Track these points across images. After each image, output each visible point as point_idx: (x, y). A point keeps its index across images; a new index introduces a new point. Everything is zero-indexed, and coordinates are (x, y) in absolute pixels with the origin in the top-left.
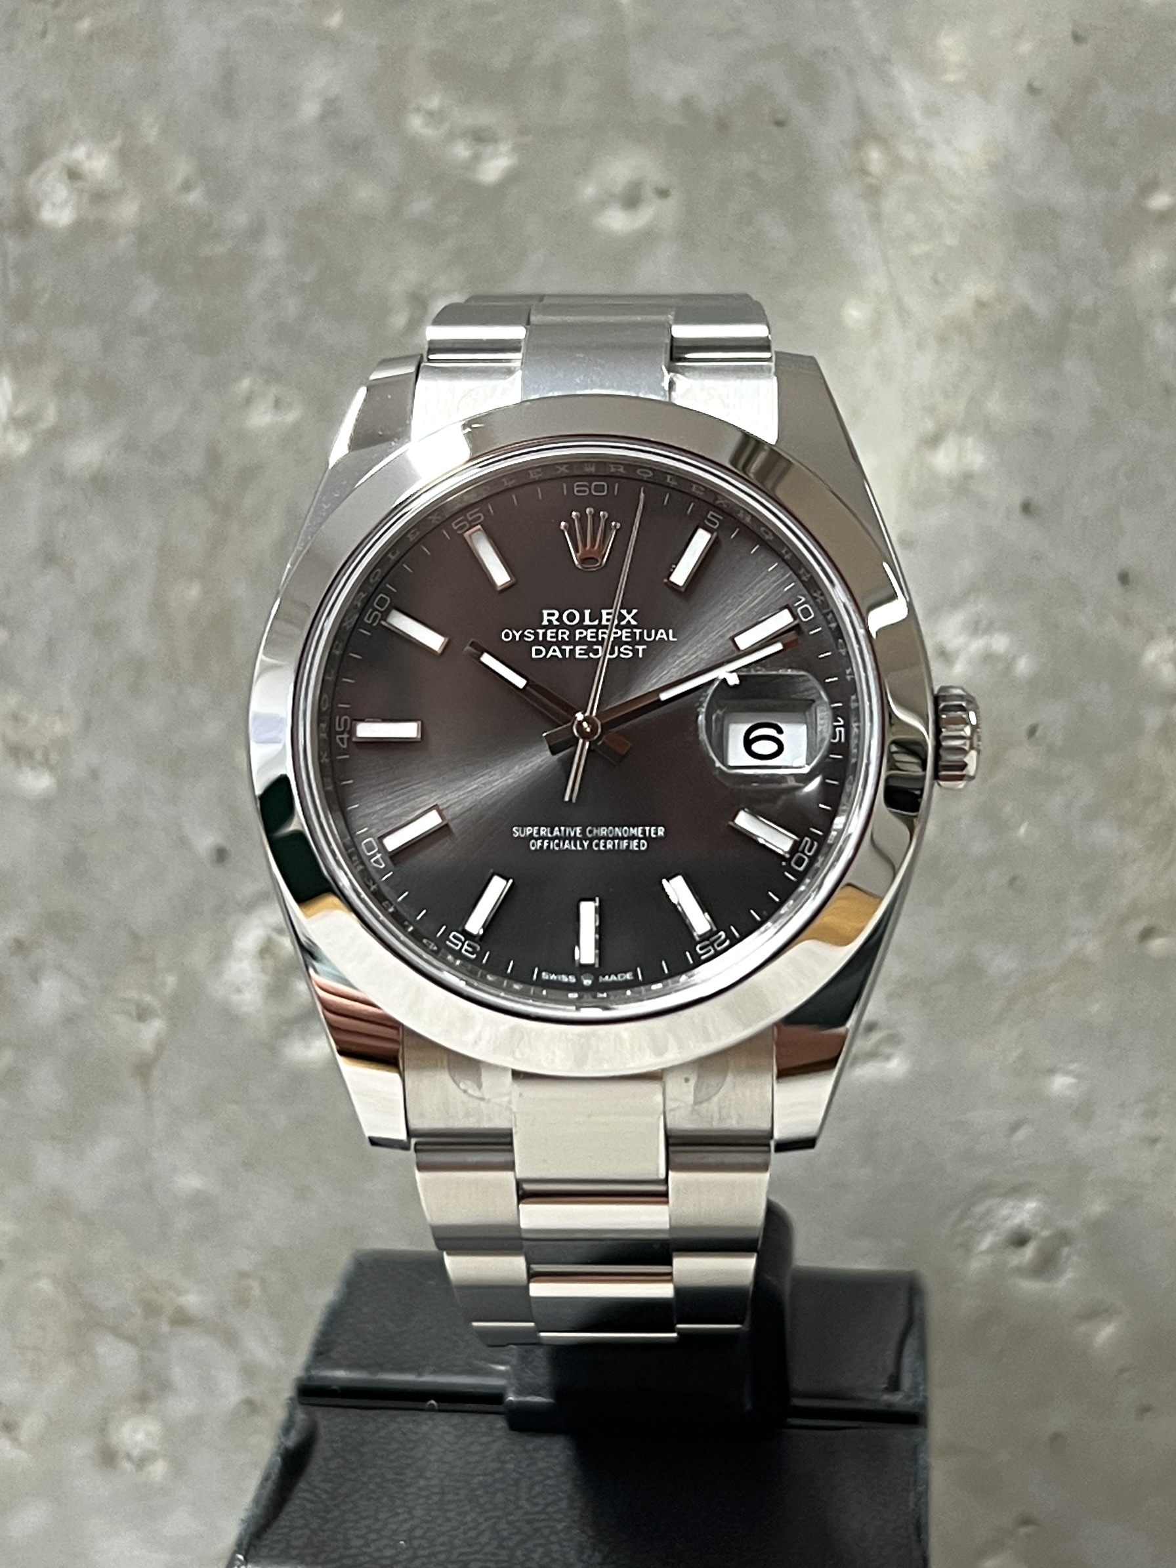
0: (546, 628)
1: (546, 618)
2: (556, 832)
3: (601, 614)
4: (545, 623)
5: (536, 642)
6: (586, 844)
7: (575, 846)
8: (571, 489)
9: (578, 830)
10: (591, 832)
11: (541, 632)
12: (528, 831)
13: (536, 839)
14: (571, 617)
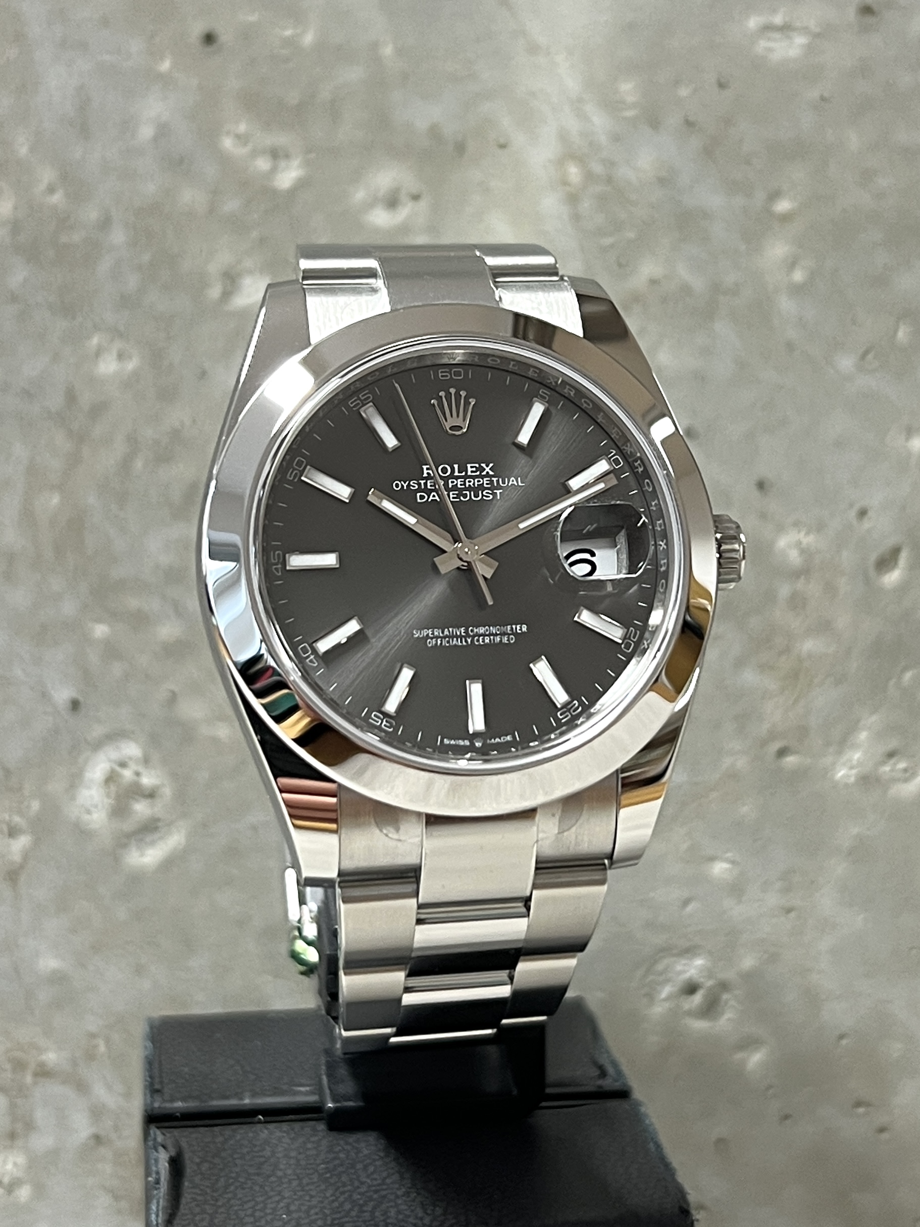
0: (426, 479)
1: (425, 472)
2: (446, 632)
3: (467, 467)
4: (425, 475)
5: (419, 490)
6: (469, 640)
7: (461, 642)
8: (436, 375)
9: (462, 630)
10: (472, 631)
11: (422, 482)
12: (425, 632)
13: (432, 638)
14: (444, 470)
